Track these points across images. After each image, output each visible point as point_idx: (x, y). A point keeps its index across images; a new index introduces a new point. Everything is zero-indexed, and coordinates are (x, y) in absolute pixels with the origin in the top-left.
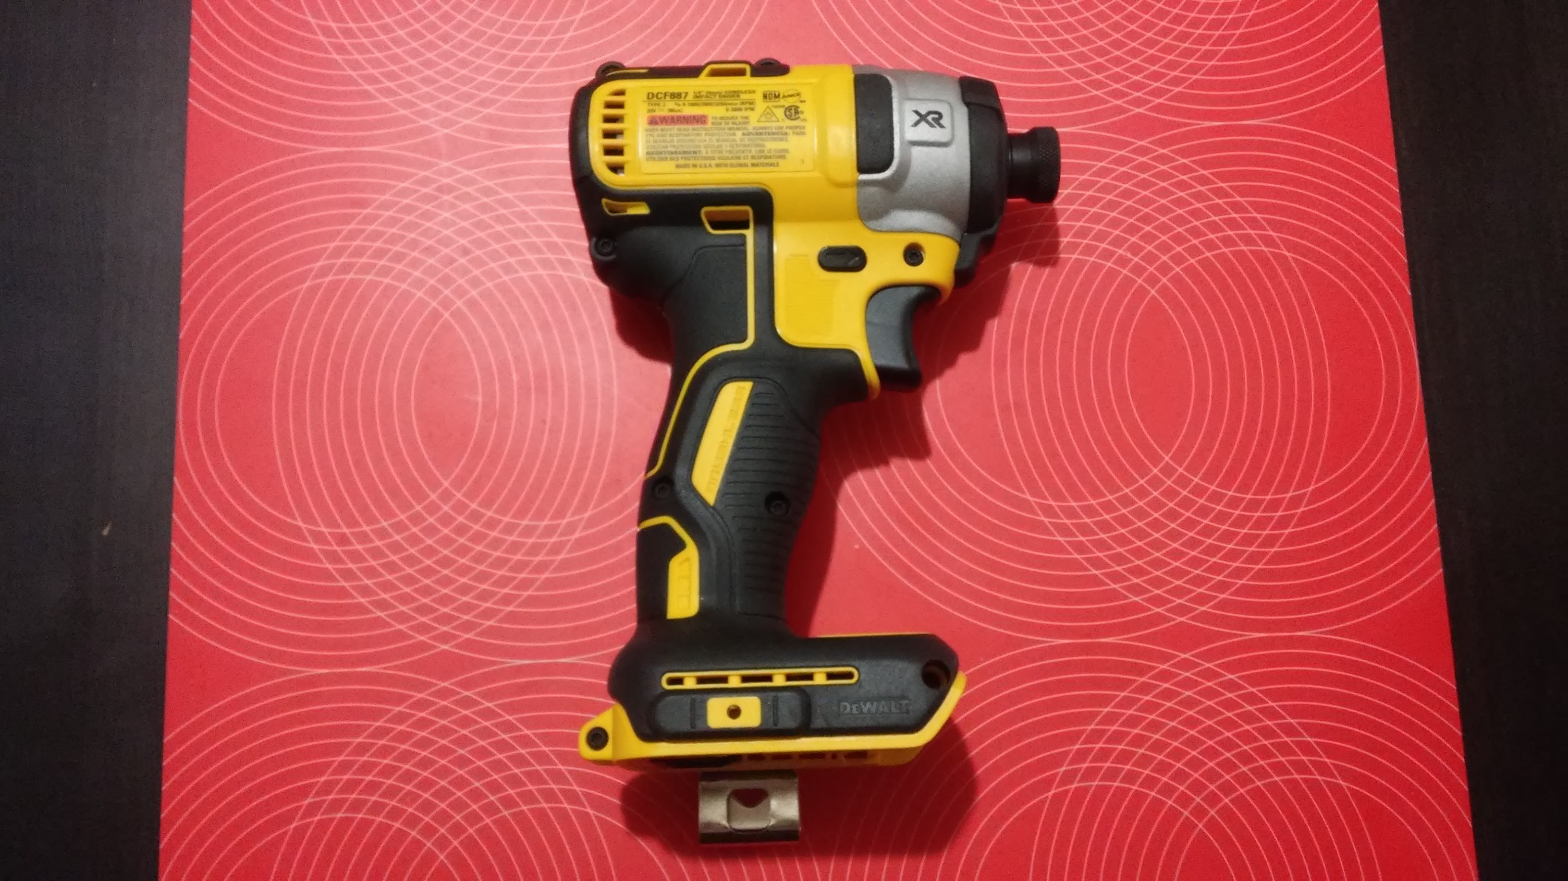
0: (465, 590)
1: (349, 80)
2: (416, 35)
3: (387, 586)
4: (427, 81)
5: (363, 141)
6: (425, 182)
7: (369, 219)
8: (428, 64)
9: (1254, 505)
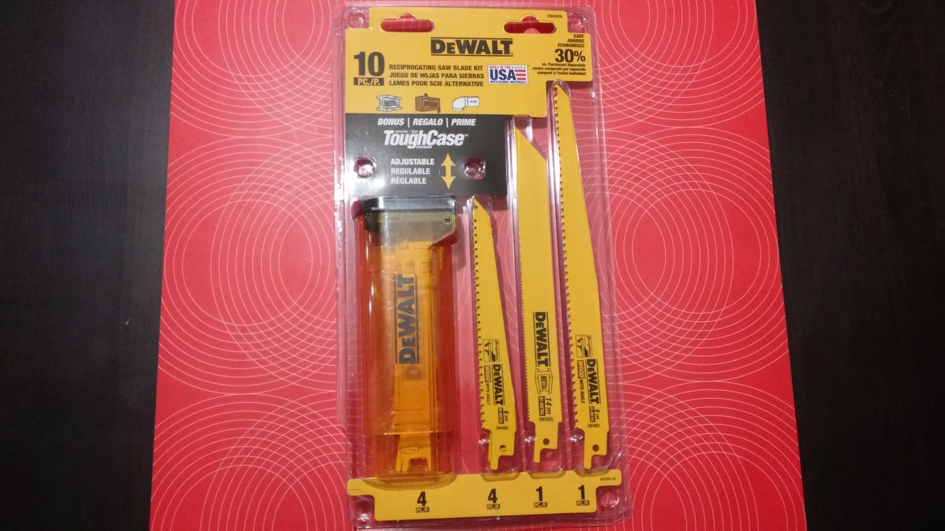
0: (303, 355)
1: (250, 103)
2: (283, 81)
3: (265, 353)
4: (288, 104)
5: (257, 133)
6: (287, 153)
7: (259, 172)
8: (289, 95)
9: (694, 317)
